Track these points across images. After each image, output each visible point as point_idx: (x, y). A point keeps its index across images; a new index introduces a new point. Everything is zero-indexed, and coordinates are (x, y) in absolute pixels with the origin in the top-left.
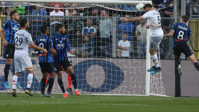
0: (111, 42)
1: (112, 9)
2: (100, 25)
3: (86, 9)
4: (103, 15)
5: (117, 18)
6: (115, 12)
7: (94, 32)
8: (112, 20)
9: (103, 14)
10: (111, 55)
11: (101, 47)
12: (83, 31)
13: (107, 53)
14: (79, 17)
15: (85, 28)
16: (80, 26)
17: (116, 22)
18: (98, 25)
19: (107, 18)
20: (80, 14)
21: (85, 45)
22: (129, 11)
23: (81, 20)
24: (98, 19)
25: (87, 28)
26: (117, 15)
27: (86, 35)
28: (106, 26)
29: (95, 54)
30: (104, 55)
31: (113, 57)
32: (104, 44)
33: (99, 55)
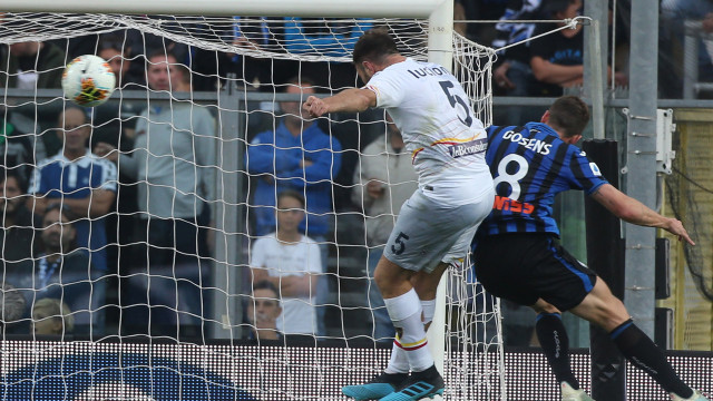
1: (213, 47)
2: (140, 140)
3: (55, 49)
4: (162, 85)
5: (242, 102)
6: (230, 63)
7: (105, 185)
8: (214, 113)
9: (156, 77)
10: (208, 327)
11: (148, 277)
12: (36, 178)
13: (181, 313)
14: (16, 92)
15: (48, 162)
16: (19, 147)
17: (235, 125)
18: (128, 145)
19: (184, 102)
20: (21, 75)
21: (49, 265)
22: (312, 59)
23: (27, 113)
24: (129, 106)
25: (61, 159)
26: (241, 83)
27: (52, 202)
28: (179, 152)
29: (109, 318)
30: (165, 327)
31: (218, 336)
32: (162, 260)
33: (134, 326)
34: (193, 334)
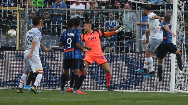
0: (134, 37)
1: (136, 2)
2: (123, 18)
3: (108, 2)
4: (127, 8)
5: (141, 11)
6: (139, 5)
7: (117, 26)
8: (136, 13)
9: (126, 7)
10: (135, 50)
11: (124, 42)
12: (105, 24)
13: (130, 48)
14: (101, 10)
15: (107, 22)
16: (102, 19)
17: (139, 15)
18: (121, 19)
19: (131, 11)
20: (102, 7)
21: (107, 40)
22: (153, 4)
23: (103, 13)
24: (121, 12)
25: (109, 21)
26: (140, 8)
27: (107, 29)
28: (130, 20)
31: (136, 52)
32: (127, 39)
34: (132, 51)
